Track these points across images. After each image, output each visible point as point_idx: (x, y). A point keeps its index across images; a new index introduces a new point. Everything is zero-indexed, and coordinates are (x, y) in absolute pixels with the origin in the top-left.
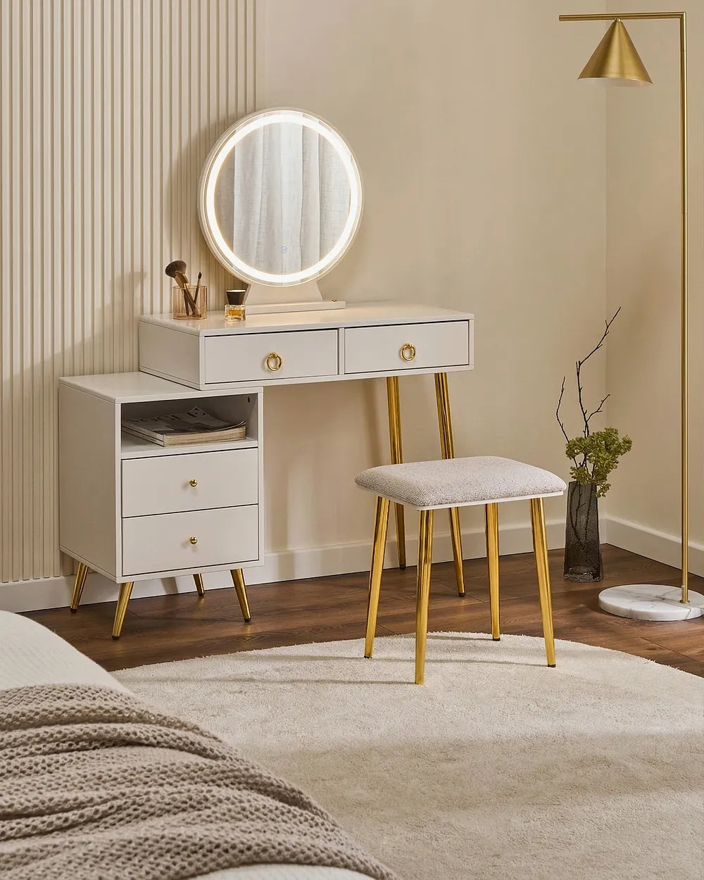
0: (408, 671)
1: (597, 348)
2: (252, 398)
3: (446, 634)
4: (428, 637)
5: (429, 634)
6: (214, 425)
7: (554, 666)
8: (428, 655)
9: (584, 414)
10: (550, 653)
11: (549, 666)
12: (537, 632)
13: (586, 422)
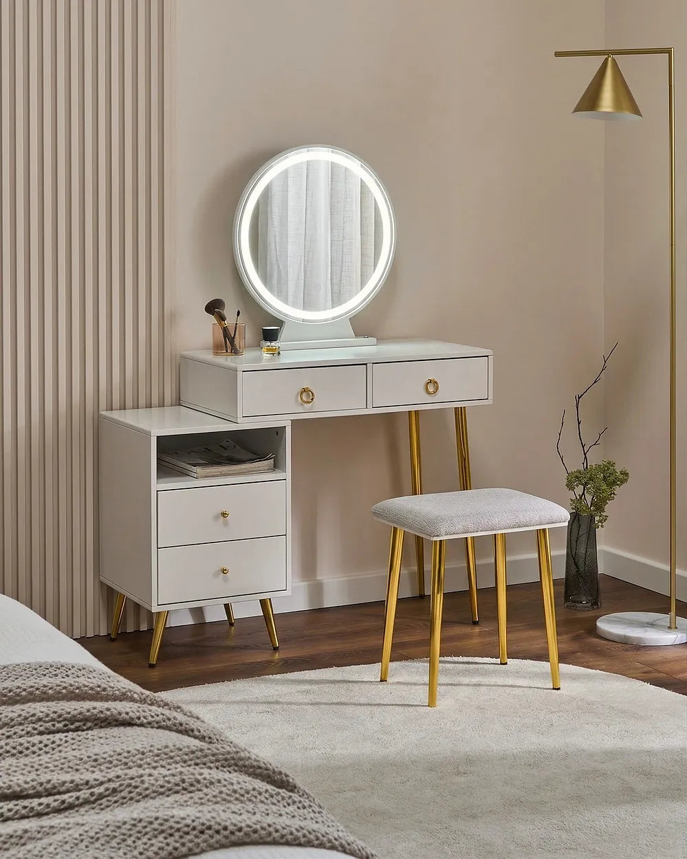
0: (422, 694)
1: (595, 382)
2: (279, 431)
3: (456, 659)
4: (441, 662)
5: (442, 659)
6: (245, 458)
7: (559, 689)
8: (441, 679)
9: (583, 447)
10: (554, 676)
11: (554, 689)
12: (543, 656)
13: (585, 454)
